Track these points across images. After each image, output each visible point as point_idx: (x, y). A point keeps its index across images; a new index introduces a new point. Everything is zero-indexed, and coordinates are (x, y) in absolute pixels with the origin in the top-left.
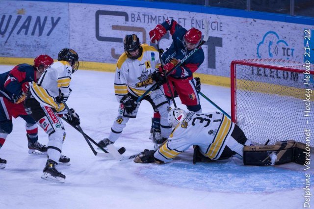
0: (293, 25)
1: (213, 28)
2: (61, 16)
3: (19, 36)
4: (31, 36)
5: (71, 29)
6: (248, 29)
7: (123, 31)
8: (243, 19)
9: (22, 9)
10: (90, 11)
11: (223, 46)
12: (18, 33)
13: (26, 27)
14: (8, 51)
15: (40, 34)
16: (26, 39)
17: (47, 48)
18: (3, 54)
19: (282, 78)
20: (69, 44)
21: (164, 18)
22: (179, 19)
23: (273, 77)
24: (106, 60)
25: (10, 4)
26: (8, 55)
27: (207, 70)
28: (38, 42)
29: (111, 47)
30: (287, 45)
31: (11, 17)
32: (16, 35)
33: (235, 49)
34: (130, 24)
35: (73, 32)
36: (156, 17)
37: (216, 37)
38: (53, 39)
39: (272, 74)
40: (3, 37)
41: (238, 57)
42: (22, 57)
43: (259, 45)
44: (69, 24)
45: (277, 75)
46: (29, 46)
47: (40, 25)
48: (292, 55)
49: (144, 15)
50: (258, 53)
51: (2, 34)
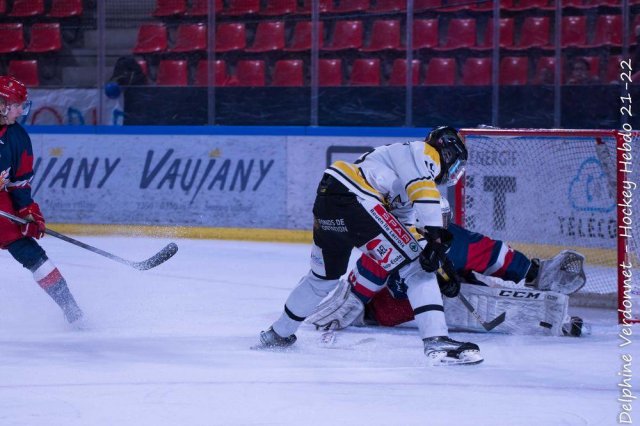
1: (503, 161)
2: (276, 158)
3: (212, 192)
4: (228, 192)
5: (289, 179)
9: (217, 150)
10: (318, 148)
11: (518, 190)
12: (210, 187)
13: (221, 177)
14: (194, 217)
15: (243, 187)
16: (221, 196)
17: (254, 209)
18: (187, 222)
20: (285, 203)
23: (594, 236)
25: (199, 142)
28: (238, 201)
31: (199, 162)
32: (207, 191)
35: (292, 183)
38: (262, 195)
40: (187, 194)
42: (215, 226)
43: (572, 184)
44: (286, 171)
46: (226, 208)
47: (242, 173)
51: (186, 188)
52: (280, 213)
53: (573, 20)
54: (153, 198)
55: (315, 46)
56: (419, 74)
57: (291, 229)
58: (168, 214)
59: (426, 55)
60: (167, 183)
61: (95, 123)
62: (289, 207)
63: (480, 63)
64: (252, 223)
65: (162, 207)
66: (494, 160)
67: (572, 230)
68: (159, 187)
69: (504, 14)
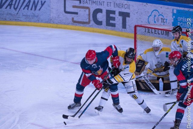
0: (167, 6)
1: (125, 7)
3: (24, 10)
4: (31, 11)
5: (51, 7)
6: (143, 8)
7: (78, 9)
8: (141, 3)
11: (130, 17)
13: (28, 6)
14: (19, 18)
15: (35, 9)
16: (27, 12)
17: (39, 16)
18: (16, 20)
19: (161, 34)
21: (99, 2)
22: (108, 2)
23: (156, 34)
24: (69, 23)
26: (18, 20)
27: (122, 30)
28: (34, 14)
29: (72, 17)
30: (164, 17)
32: (22, 10)
33: (136, 19)
34: (82, 5)
35: (52, 9)
36: (95, 1)
37: (127, 13)
38: (42, 12)
39: (156, 32)
40: (16, 11)
41: (138, 23)
42: (25, 21)
43: (149, 17)
44: (50, 5)
45: (158, 33)
46: (30, 16)
47: (35, 5)
48: (166, 22)
49: (89, 0)
50: (148, 21)
51: (15, 9)
52: (48, 18)
54: (4, 12)
57: (52, 23)
58: (10, 17)
60: (9, 7)
62: (51, 16)
64: (39, 21)
65: (7, 15)
66: (122, 6)
67: (149, 31)
68: (6, 8)
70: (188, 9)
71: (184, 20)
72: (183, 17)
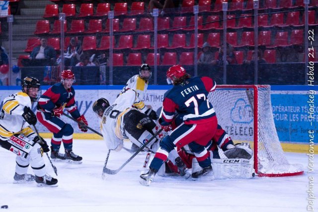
2: (92, 100)
10: (113, 95)
20: (98, 121)
23: (242, 135)
36: (159, 96)
43: (232, 110)
45: (245, 133)
49: (151, 96)
50: (231, 117)
52: (95, 126)
53: (231, 34)
55: (111, 48)
56: (160, 60)
59: (163, 51)
61: (8, 85)
63: (188, 54)
67: (232, 132)
69: (200, 31)
70: (286, 91)
71: (281, 110)
72: (279, 106)
